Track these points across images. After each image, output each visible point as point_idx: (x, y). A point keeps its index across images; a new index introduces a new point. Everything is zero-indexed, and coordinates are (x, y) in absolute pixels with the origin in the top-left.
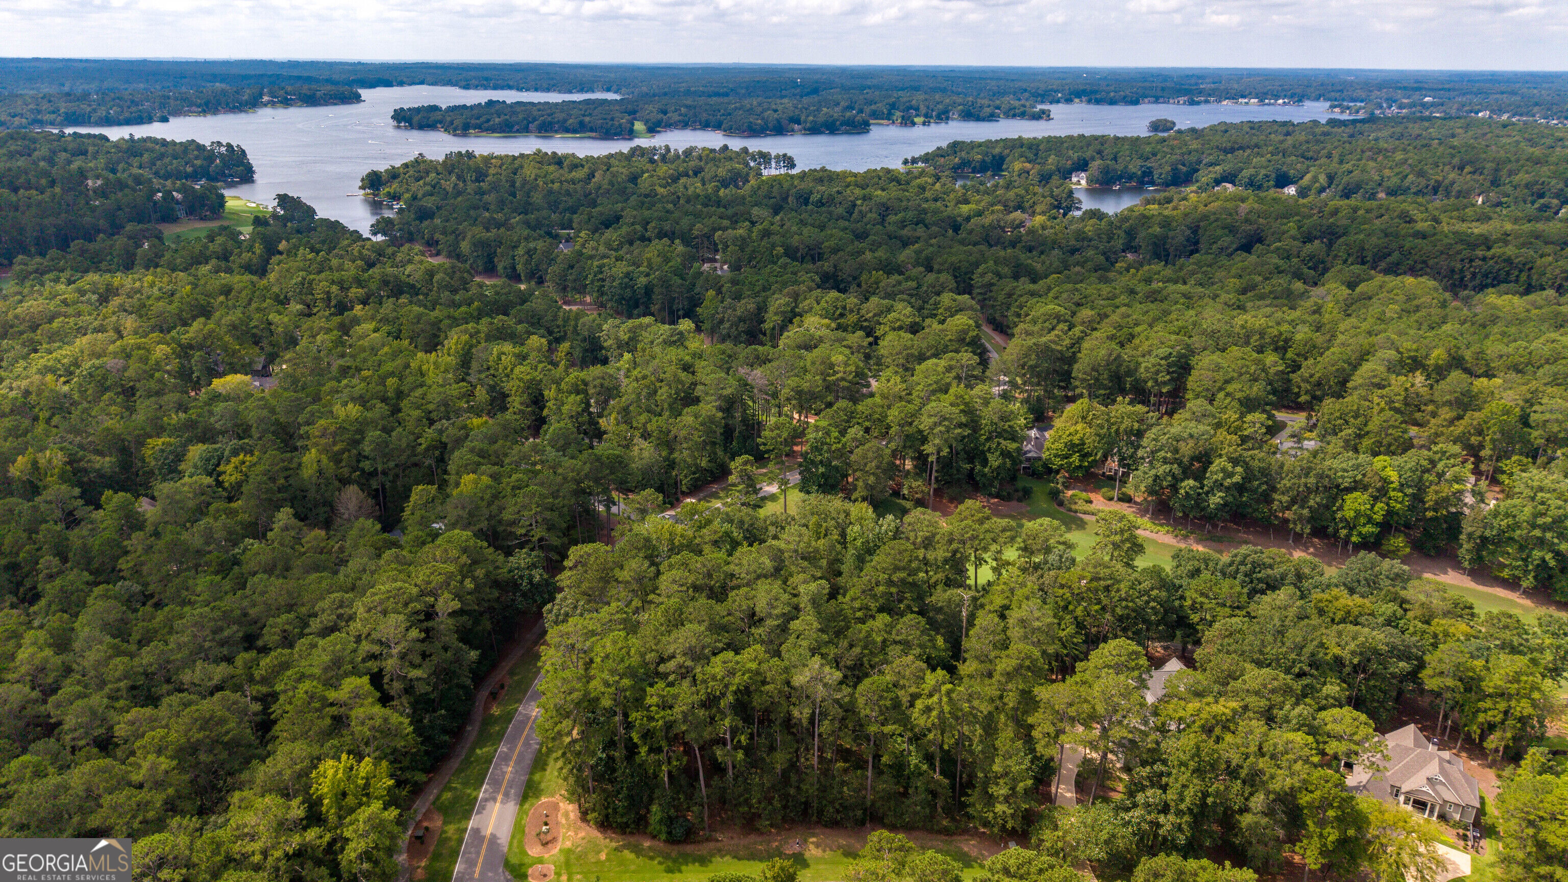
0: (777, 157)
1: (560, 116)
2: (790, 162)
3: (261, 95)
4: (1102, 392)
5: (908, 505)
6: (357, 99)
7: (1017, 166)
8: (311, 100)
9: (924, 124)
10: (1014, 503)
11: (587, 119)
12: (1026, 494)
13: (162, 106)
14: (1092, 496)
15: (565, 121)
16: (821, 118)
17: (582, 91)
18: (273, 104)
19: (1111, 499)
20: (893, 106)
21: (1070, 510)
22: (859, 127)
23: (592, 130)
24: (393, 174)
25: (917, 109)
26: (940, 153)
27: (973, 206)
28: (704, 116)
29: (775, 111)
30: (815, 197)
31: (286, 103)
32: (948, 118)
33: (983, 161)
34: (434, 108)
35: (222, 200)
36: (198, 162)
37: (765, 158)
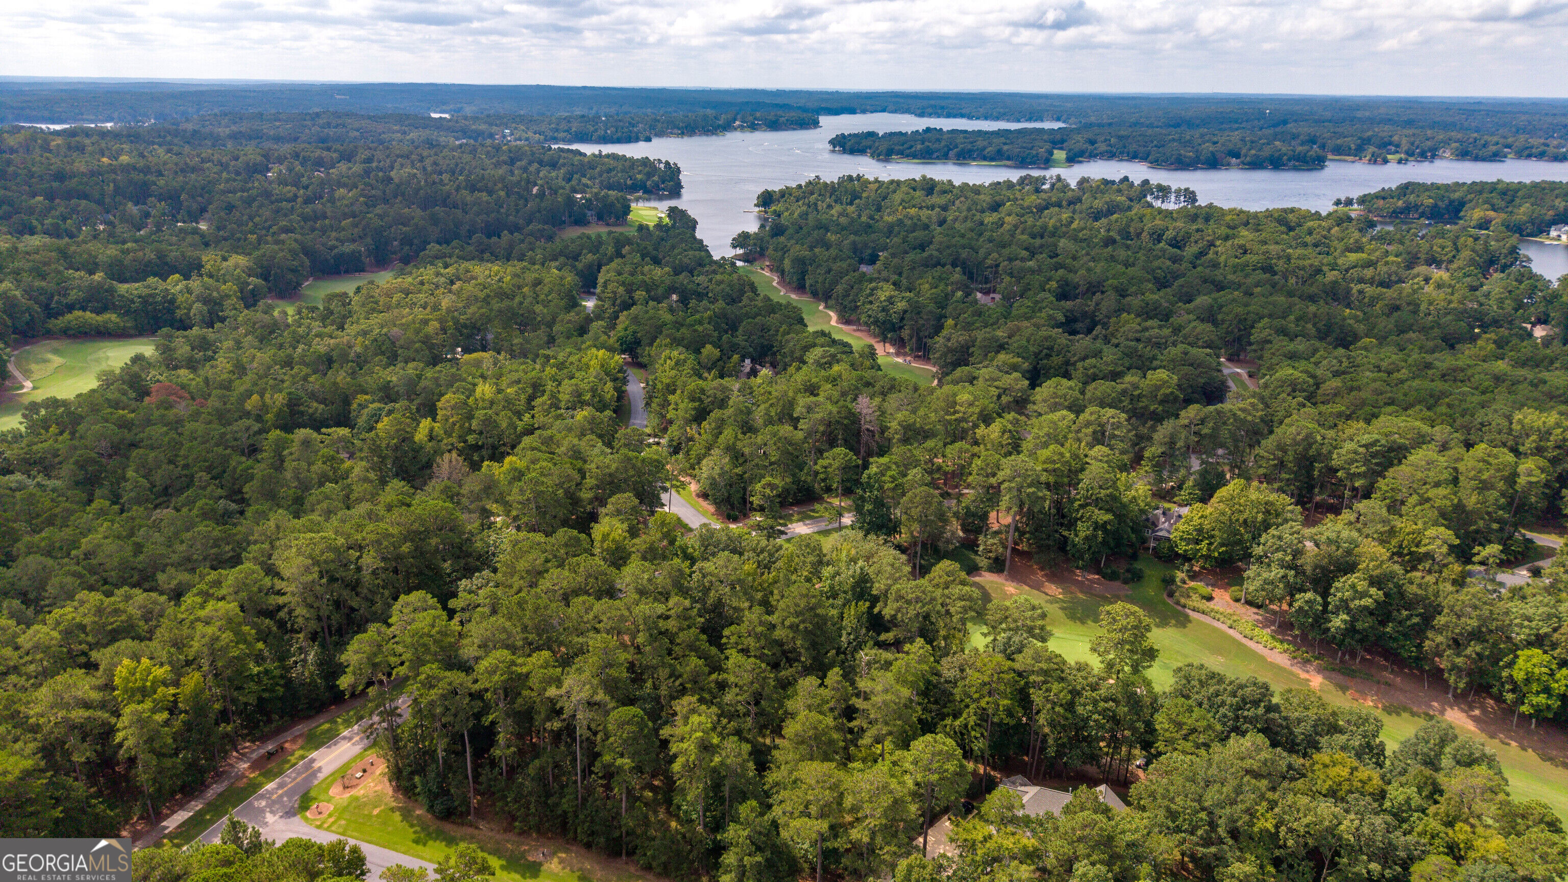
0: (1178, 192)
1: (980, 143)
2: (1190, 196)
3: (735, 120)
4: (1285, 476)
5: (983, 562)
6: (815, 124)
7: (1477, 214)
8: (774, 125)
9: (1400, 162)
10: (1117, 584)
11: (1006, 148)
12: (1136, 577)
13: (652, 127)
14: (1218, 593)
15: (984, 148)
16: (1267, 152)
17: (1030, 120)
18: (742, 128)
19: (1237, 600)
20: (1367, 141)
21: (1178, 603)
22: (1314, 163)
23: (1008, 159)
24: (784, 194)
25: (1398, 146)
26: (1384, 195)
27: (1364, 255)
28: (1133, 147)
29: (1215, 143)
30: (1170, 234)
31: (753, 127)
32: (1434, 157)
33: (1435, 206)
34: (872, 134)
35: (627, 210)
36: (639, 177)
37: (1164, 191)
